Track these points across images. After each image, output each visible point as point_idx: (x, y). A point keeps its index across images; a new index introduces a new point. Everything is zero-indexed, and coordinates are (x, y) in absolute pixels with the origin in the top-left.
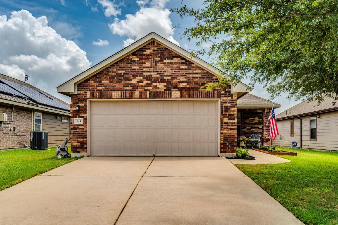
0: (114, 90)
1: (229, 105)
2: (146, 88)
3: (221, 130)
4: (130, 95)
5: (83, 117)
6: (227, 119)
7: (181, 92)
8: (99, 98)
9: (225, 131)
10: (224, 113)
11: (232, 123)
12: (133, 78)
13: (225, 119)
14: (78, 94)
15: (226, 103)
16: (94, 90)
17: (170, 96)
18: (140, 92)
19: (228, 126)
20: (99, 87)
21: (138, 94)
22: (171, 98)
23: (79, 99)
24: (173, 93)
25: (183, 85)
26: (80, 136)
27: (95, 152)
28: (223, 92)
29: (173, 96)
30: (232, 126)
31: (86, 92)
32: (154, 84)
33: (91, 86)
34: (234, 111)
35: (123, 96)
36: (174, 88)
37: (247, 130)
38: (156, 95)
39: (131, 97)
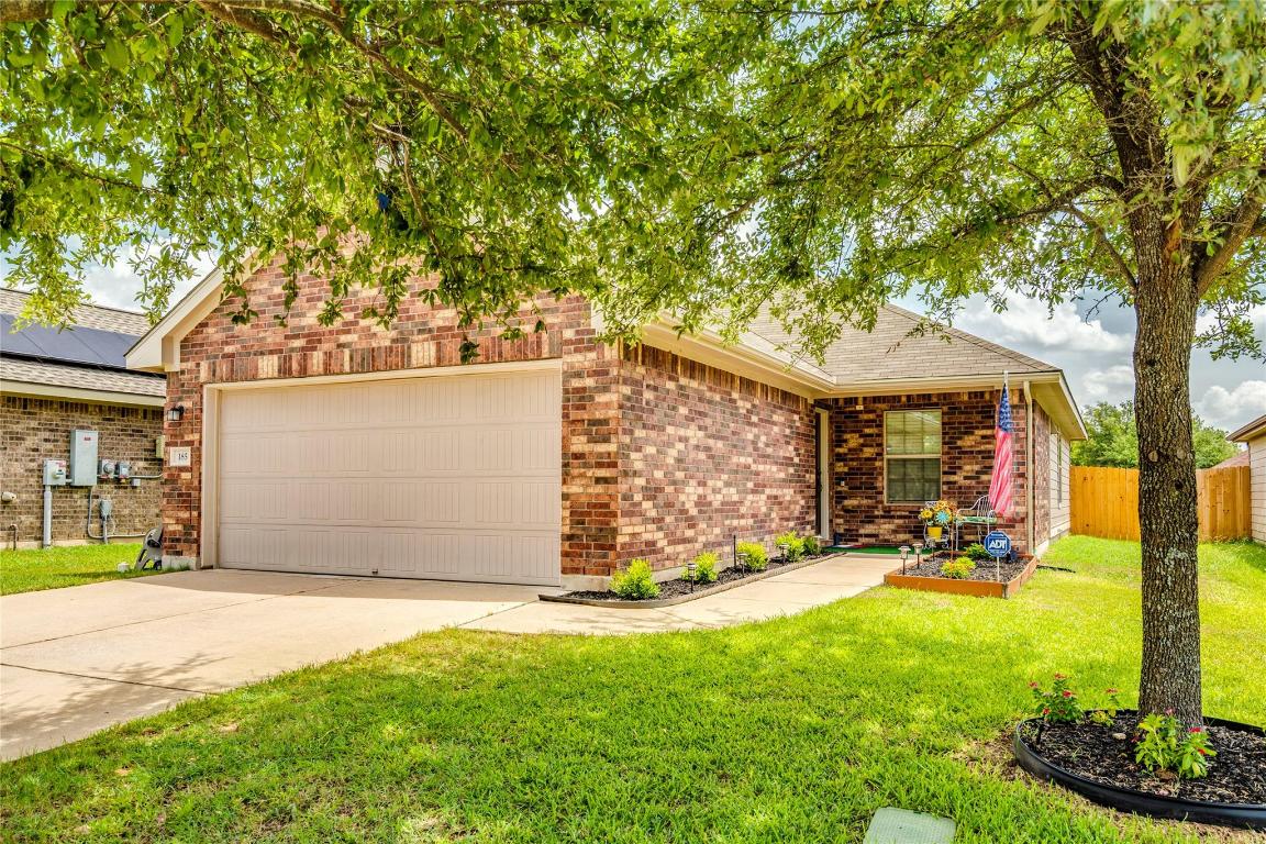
0: (262, 353)
1: (589, 382)
2: (343, 339)
3: (564, 482)
4: (300, 365)
5: (190, 443)
6: (584, 439)
7: (438, 344)
8: (227, 381)
9: (575, 489)
10: (574, 415)
11: (600, 455)
12: (310, 309)
13: (574, 439)
14: (182, 372)
15: (578, 375)
16: (216, 357)
17: (404, 361)
18: (326, 353)
19: (586, 465)
20: (227, 343)
21: (321, 362)
22: (409, 368)
23: (183, 385)
24: (414, 348)
25: (444, 319)
26: (184, 501)
27: (229, 557)
28: (569, 334)
29: (414, 362)
30: (600, 465)
31: (198, 365)
32: (363, 323)
33: (211, 344)
34: (607, 405)
35: (285, 372)
36: (420, 332)
37: (966, 478)
38: (369, 361)
39: (304, 372)
